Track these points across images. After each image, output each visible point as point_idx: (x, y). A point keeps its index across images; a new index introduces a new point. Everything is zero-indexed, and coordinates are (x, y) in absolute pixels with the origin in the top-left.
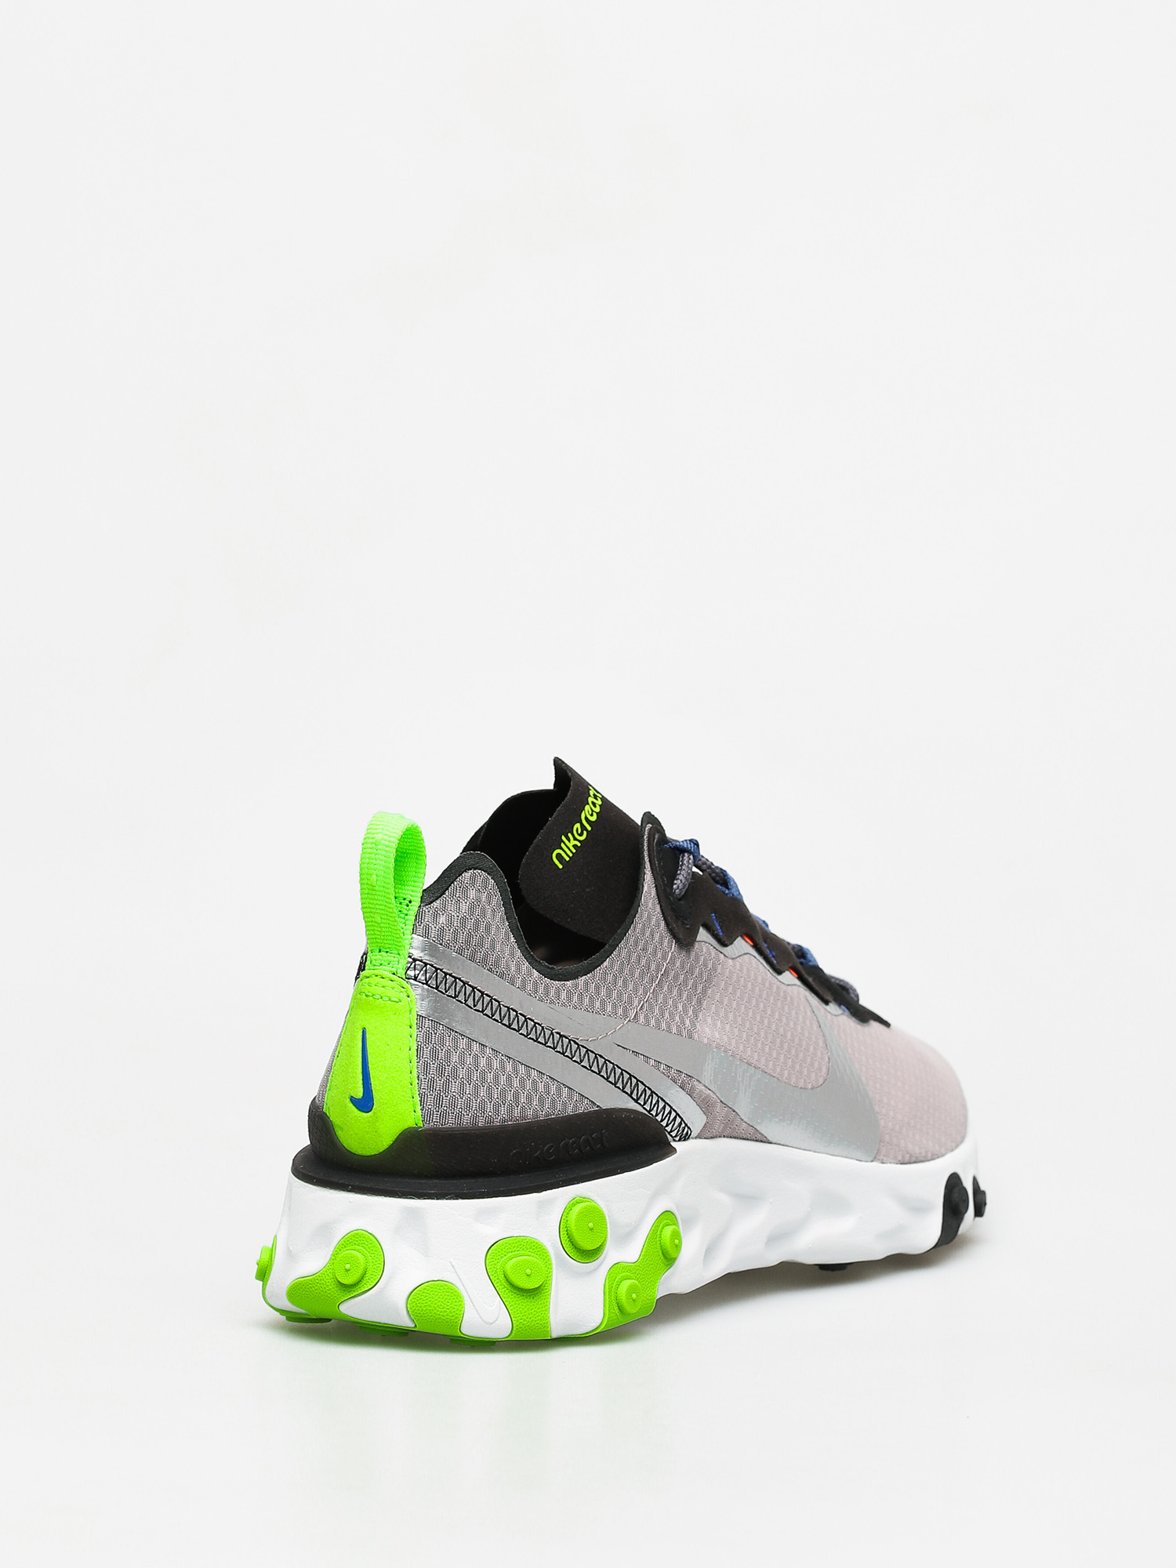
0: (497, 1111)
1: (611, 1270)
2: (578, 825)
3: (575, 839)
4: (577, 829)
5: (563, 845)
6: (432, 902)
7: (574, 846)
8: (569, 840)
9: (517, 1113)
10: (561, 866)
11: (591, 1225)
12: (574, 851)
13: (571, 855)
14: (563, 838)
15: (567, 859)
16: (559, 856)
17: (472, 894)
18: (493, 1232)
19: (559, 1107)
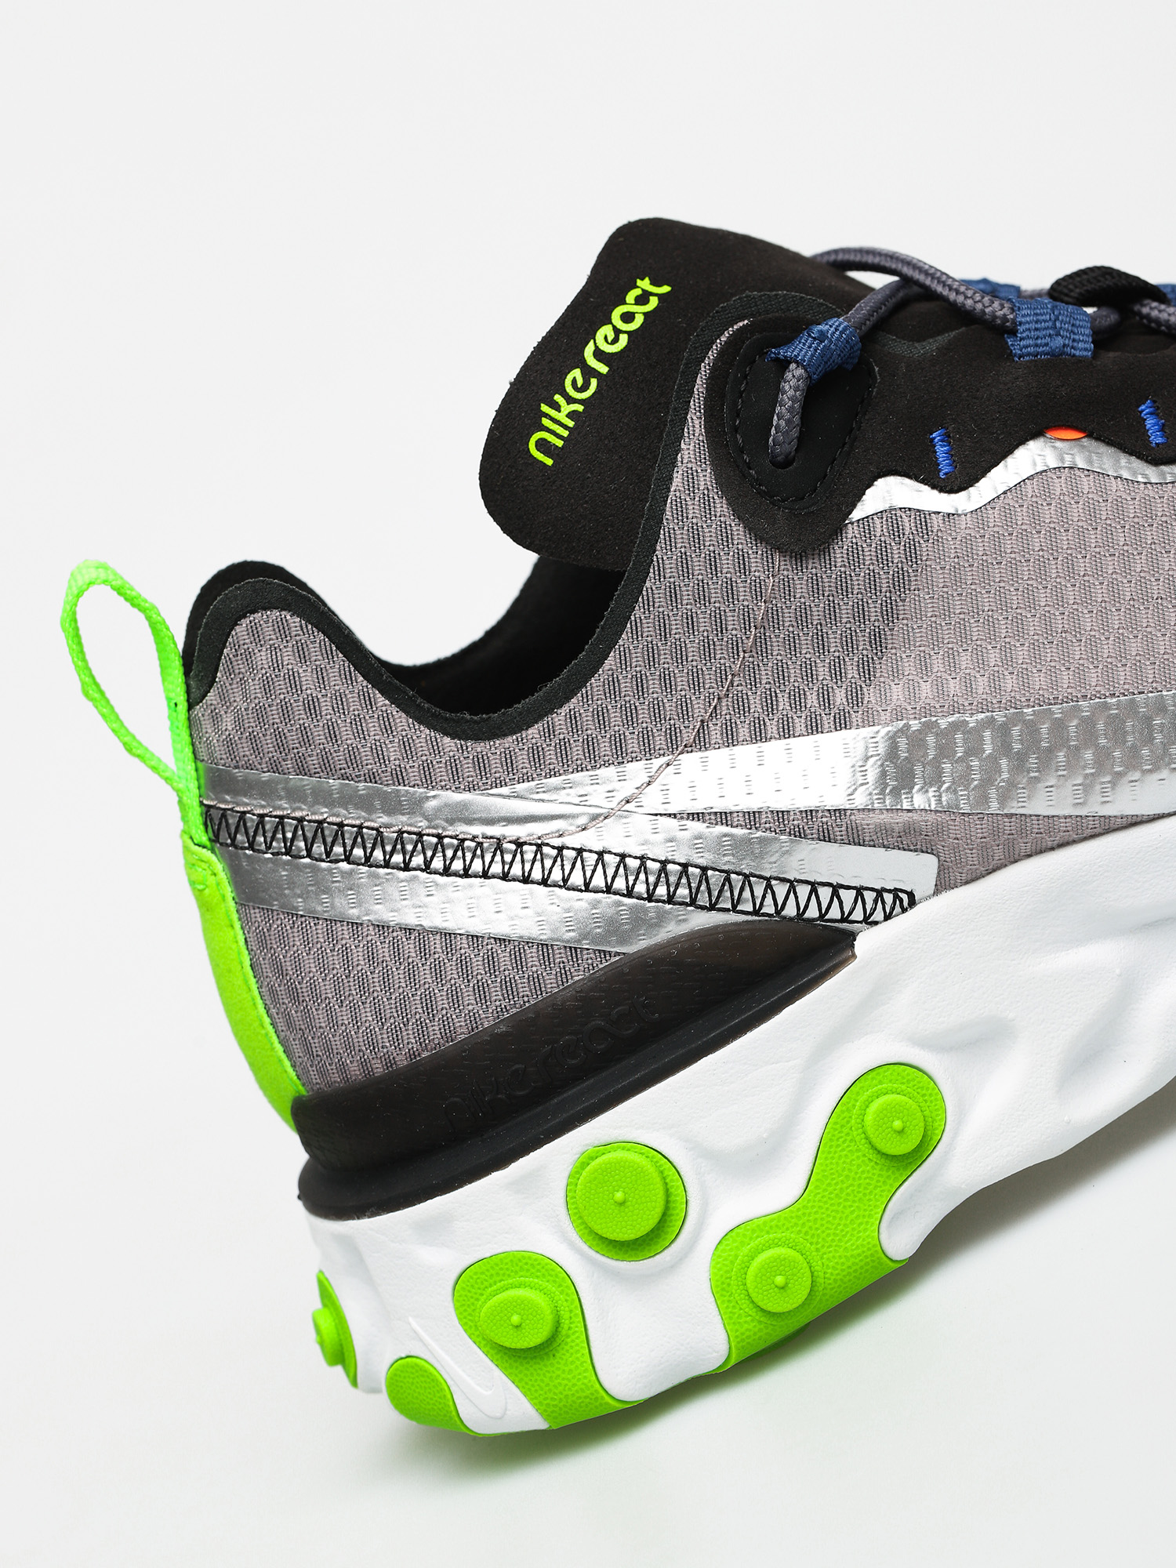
0: (396, 1040)
1: (721, 1248)
2: (577, 373)
3: (570, 400)
4: (574, 381)
5: (545, 422)
6: (205, 696)
7: (570, 415)
8: (557, 408)
9: (435, 1031)
10: (549, 462)
11: (619, 1196)
12: (571, 424)
13: (565, 433)
14: (544, 408)
15: (560, 443)
16: (542, 445)
17: (262, 658)
18: (447, 1261)
19: (524, 989)
